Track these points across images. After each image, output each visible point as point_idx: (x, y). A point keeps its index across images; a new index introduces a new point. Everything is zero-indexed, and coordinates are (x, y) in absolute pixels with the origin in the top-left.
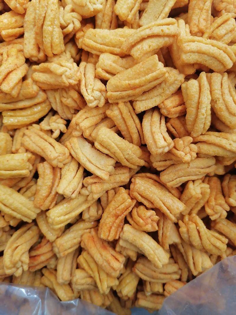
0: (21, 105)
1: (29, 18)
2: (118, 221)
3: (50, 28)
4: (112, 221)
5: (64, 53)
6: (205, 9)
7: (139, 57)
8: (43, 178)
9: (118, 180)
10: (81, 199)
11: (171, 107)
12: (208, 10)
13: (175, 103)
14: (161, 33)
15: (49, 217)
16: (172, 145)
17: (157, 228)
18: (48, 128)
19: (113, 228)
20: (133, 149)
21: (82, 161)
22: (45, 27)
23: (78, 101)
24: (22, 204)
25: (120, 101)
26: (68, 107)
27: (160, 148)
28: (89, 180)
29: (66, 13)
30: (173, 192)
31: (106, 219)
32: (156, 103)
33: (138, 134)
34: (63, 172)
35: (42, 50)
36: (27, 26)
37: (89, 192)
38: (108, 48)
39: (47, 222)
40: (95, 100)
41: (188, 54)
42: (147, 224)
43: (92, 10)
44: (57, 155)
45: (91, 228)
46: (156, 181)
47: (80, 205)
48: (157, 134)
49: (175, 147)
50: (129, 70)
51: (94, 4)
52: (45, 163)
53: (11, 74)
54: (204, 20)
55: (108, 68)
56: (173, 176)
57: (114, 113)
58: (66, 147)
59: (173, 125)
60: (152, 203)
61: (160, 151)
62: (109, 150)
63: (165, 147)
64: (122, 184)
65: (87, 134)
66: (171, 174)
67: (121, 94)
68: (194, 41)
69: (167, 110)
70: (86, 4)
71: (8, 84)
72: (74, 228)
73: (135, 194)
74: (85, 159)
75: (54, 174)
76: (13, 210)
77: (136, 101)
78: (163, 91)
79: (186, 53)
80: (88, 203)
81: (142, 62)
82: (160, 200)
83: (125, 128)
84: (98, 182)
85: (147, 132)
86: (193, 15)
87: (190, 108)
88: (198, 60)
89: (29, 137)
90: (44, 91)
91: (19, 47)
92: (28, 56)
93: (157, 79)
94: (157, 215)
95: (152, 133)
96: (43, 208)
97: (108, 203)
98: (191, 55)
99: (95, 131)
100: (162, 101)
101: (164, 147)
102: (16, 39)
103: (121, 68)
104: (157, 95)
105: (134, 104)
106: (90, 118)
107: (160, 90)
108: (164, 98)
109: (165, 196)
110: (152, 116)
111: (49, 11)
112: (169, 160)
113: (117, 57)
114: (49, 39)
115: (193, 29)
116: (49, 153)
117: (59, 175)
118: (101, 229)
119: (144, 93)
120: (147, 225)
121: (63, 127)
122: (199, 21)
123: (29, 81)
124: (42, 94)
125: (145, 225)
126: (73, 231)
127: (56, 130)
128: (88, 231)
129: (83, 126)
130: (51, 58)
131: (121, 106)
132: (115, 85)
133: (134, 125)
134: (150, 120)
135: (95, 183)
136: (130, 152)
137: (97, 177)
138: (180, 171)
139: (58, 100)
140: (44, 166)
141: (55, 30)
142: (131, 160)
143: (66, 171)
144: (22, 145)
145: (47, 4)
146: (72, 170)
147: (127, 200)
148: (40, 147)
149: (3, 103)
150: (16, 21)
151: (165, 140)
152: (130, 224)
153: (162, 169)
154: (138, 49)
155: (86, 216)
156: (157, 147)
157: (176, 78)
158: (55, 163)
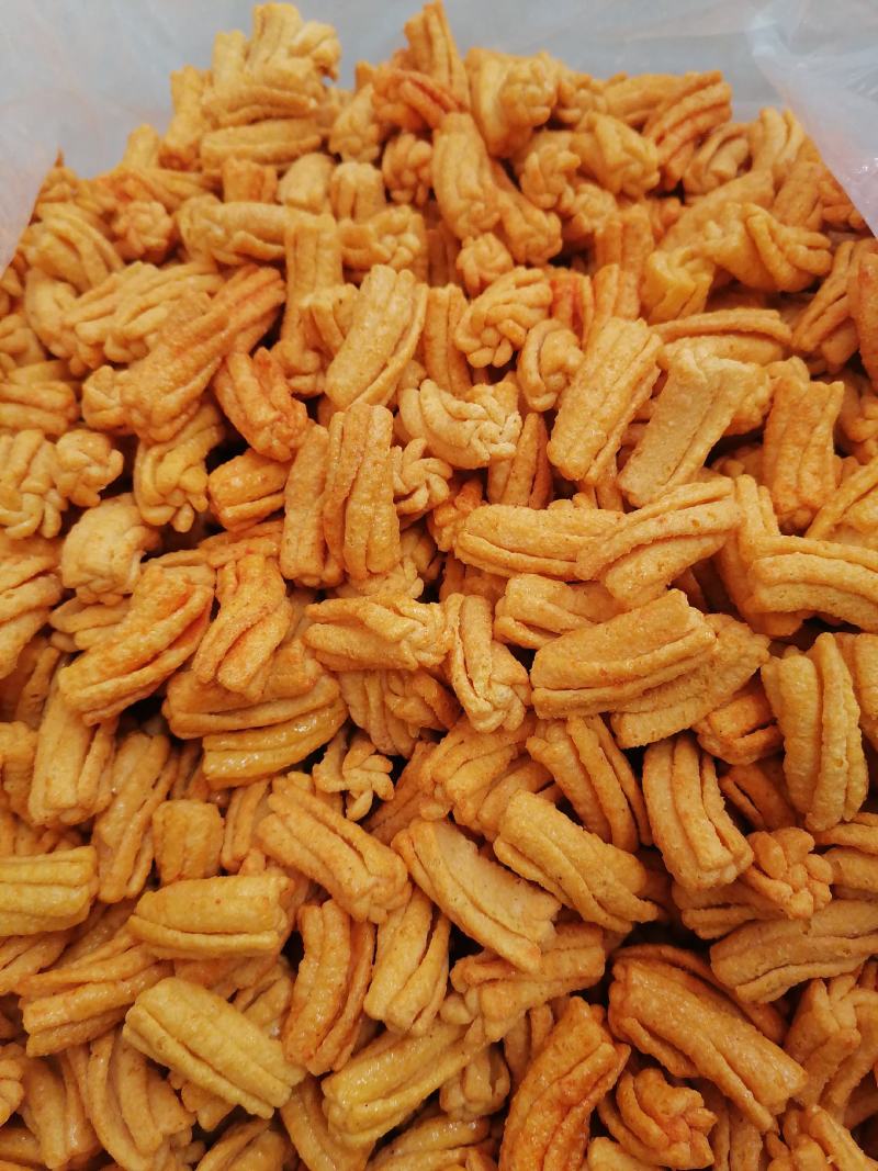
0: (263, 716)
1: (304, 473)
2: (569, 1125)
3: (368, 510)
4: (548, 1126)
5: (399, 568)
6: (816, 445)
7: (631, 595)
8: (320, 959)
9: (567, 970)
10: (443, 1037)
11: (732, 733)
12: (823, 448)
13: (744, 723)
14: (692, 530)
15: (335, 1102)
16: (749, 857)
17: (710, 1157)
18: (338, 786)
19: (554, 1152)
20: (618, 866)
21: (452, 904)
22: (353, 506)
23: (438, 709)
24: (245, 1049)
25: (572, 717)
26: (402, 723)
27: (710, 870)
28: (471, 969)
29: (409, 460)
30: (758, 1017)
31: (528, 1115)
32: (685, 720)
33: (628, 812)
34: (385, 938)
35: (337, 560)
36: (296, 494)
37: (471, 1014)
38: (534, 560)
39: (323, 1120)
40: (496, 709)
41: (777, 589)
42: (673, 1141)
43: (486, 457)
44: (371, 881)
45: (466, 1146)
46: (693, 975)
47: (436, 1060)
48: (696, 821)
49: (756, 865)
50: (601, 628)
51: (493, 442)
52: (328, 904)
53: (249, 637)
54: (815, 474)
55: (533, 618)
56: (755, 964)
57: (553, 750)
58: (398, 852)
59: (743, 784)
60: (689, 1060)
61: (710, 879)
62: (541, 868)
63: (727, 865)
64: (580, 986)
65: (466, 814)
66: (749, 954)
67: (576, 698)
68: (791, 551)
69: (722, 743)
70: (469, 444)
71: (243, 665)
72: (411, 1142)
73: (630, 1024)
74: (461, 899)
75: (354, 943)
76: (219, 1073)
77: (622, 714)
78: (704, 687)
79: (770, 584)
80: (463, 1053)
81: (639, 610)
82: (718, 1050)
83: (589, 794)
84: (504, 979)
85: (661, 812)
86: (780, 462)
87: (794, 740)
88: (807, 604)
89: (283, 819)
90: (334, 674)
91: (266, 545)
92: (291, 573)
93: (685, 658)
94: (707, 1106)
95: (680, 818)
96: (315, 1071)
97: (531, 1053)
98: (785, 592)
99: (492, 800)
100: (704, 714)
101: (721, 867)
102: (259, 523)
103: (572, 616)
104: (688, 698)
105: (615, 720)
106: (475, 761)
107: (696, 684)
108: (709, 705)
109: (734, 1033)
110: (672, 757)
111: (368, 464)
112: (738, 904)
113: (559, 585)
114: (363, 538)
115: (782, 501)
116: (345, 875)
117: (369, 948)
118: (512, 1152)
119: (647, 692)
120: (675, 1146)
121: (382, 784)
122: (798, 476)
123: (296, 647)
124: (327, 682)
125: (670, 1145)
126: (403, 1156)
127: (362, 793)
128: (456, 1155)
129: (458, 789)
130: (361, 581)
131: (577, 728)
132: (559, 672)
133: (617, 785)
134: (666, 768)
135: (493, 981)
136: (611, 879)
137: (498, 959)
138: (779, 943)
139: (374, 700)
140: (323, 917)
141: (380, 511)
142: (615, 902)
143: (394, 935)
144: (257, 842)
145: (362, 449)
146: (414, 934)
147: (601, 1049)
148: (316, 855)
149: (211, 714)
150: (265, 480)
151: (724, 842)
152: (613, 1139)
153: (716, 933)
154: (628, 576)
155: (454, 1100)
156: (698, 866)
157: (743, 650)
158: (361, 908)
